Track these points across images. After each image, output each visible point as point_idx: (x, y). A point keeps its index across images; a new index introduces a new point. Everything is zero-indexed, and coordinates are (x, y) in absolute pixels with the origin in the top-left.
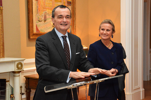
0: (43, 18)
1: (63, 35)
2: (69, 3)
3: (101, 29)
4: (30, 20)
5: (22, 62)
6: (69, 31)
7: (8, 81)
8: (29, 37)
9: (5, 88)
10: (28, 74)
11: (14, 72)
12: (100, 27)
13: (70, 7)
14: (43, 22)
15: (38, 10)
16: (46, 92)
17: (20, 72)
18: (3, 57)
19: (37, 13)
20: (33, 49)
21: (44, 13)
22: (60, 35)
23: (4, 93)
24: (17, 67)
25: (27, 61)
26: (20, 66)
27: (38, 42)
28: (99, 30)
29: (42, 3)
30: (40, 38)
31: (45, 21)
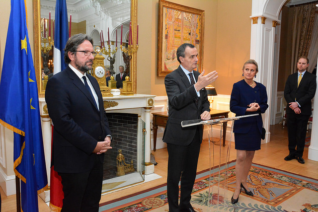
0: (171, 56)
1: (189, 73)
2: (197, 41)
3: (245, 69)
4: (159, 58)
5: (153, 99)
6: (196, 70)
7: (140, 116)
8: (158, 75)
9: (137, 123)
10: (156, 112)
11: (145, 108)
12: (244, 67)
13: (198, 46)
14: (171, 60)
15: (167, 48)
16: (183, 126)
17: (151, 108)
18: (136, 93)
19: (166, 51)
20: (162, 87)
21: (172, 51)
22: (187, 72)
23: (136, 127)
24: (149, 103)
25: (157, 98)
26: (151, 102)
27: (167, 79)
28: (243, 69)
29: (171, 42)
30: (169, 76)
31: (173, 59)
